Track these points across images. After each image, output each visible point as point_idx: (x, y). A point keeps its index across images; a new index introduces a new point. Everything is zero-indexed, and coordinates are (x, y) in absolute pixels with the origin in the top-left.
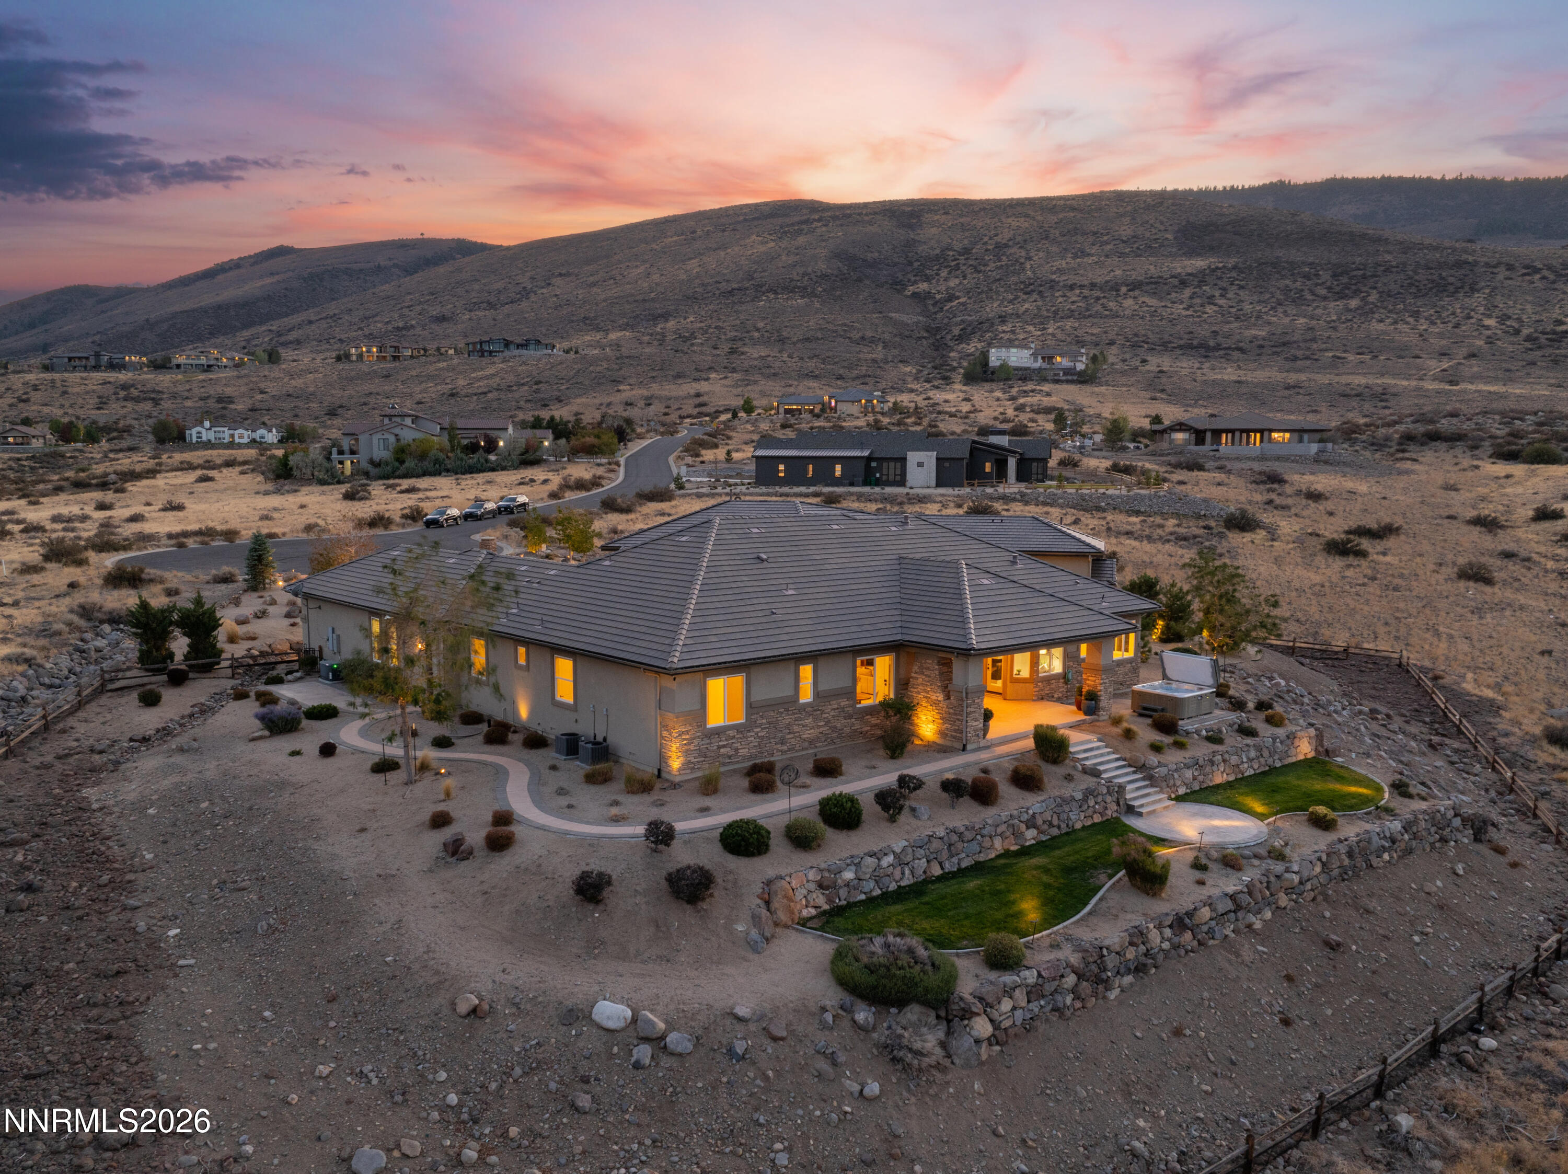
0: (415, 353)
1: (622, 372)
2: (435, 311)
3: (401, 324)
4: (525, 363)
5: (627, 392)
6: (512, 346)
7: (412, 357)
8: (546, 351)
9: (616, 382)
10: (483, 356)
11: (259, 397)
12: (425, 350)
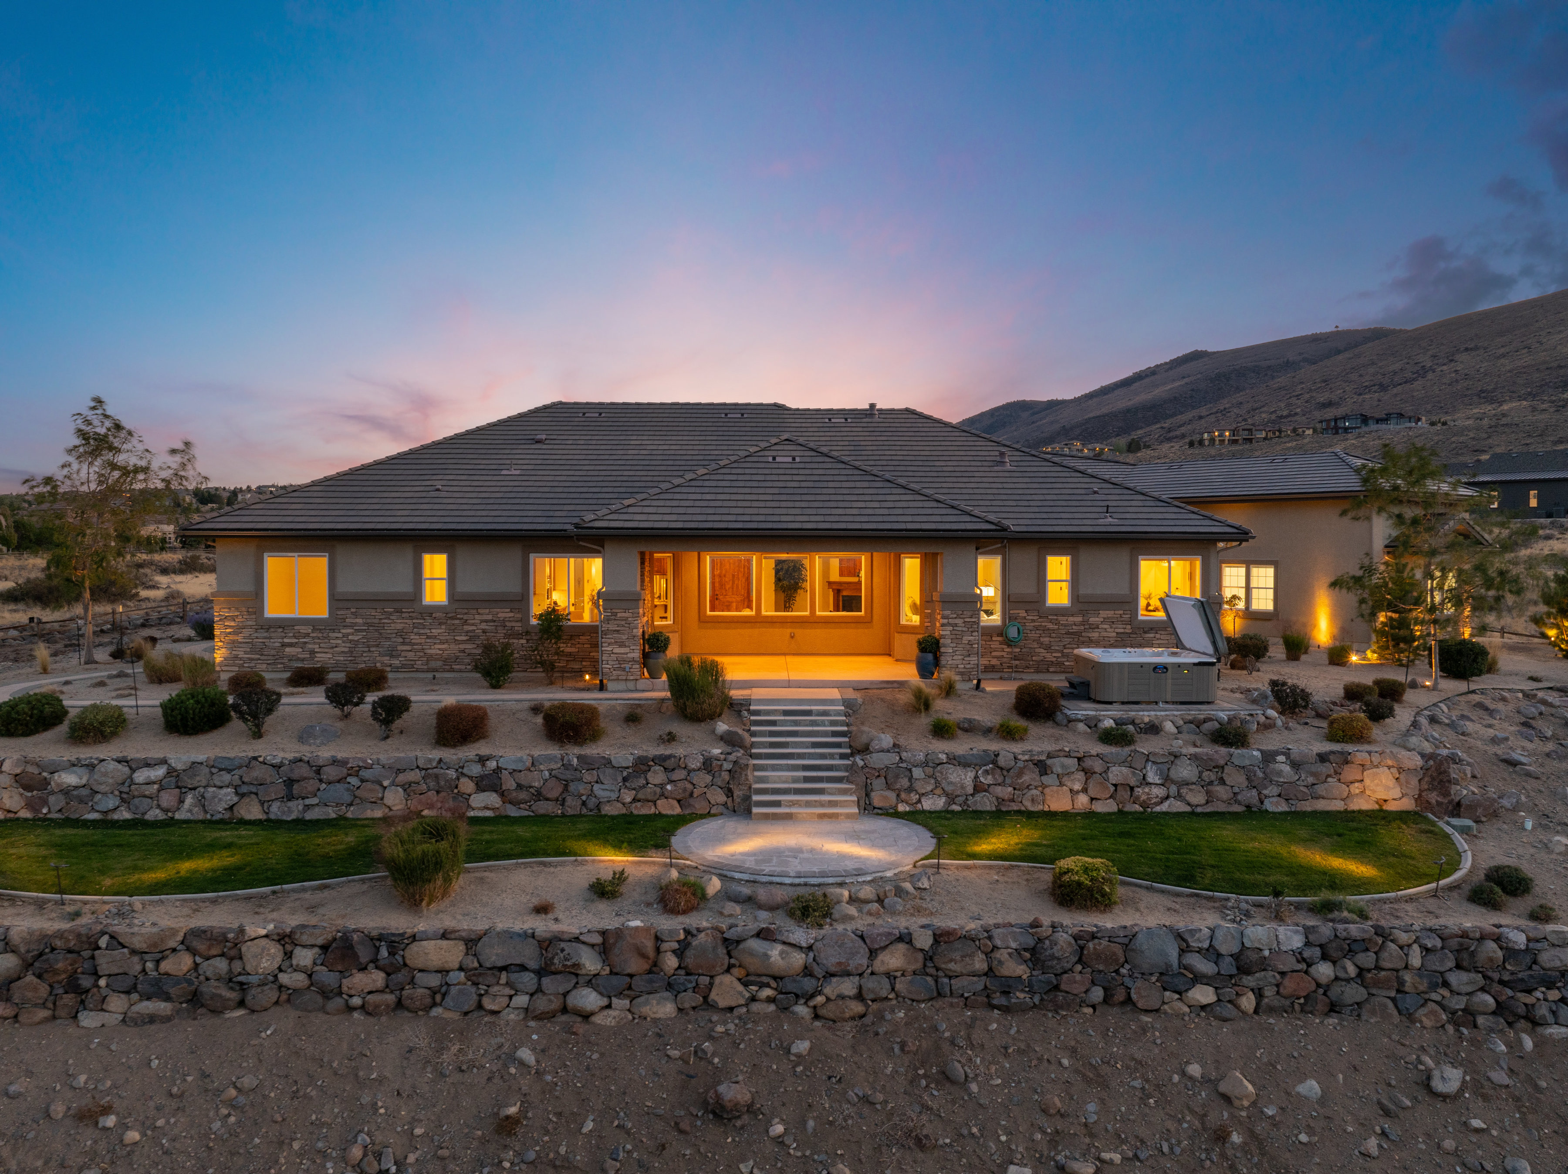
0: (1270, 435)
4: (1379, 437)
6: (1370, 422)
7: (1265, 439)
8: (1408, 425)
10: (1337, 433)
12: (1280, 432)
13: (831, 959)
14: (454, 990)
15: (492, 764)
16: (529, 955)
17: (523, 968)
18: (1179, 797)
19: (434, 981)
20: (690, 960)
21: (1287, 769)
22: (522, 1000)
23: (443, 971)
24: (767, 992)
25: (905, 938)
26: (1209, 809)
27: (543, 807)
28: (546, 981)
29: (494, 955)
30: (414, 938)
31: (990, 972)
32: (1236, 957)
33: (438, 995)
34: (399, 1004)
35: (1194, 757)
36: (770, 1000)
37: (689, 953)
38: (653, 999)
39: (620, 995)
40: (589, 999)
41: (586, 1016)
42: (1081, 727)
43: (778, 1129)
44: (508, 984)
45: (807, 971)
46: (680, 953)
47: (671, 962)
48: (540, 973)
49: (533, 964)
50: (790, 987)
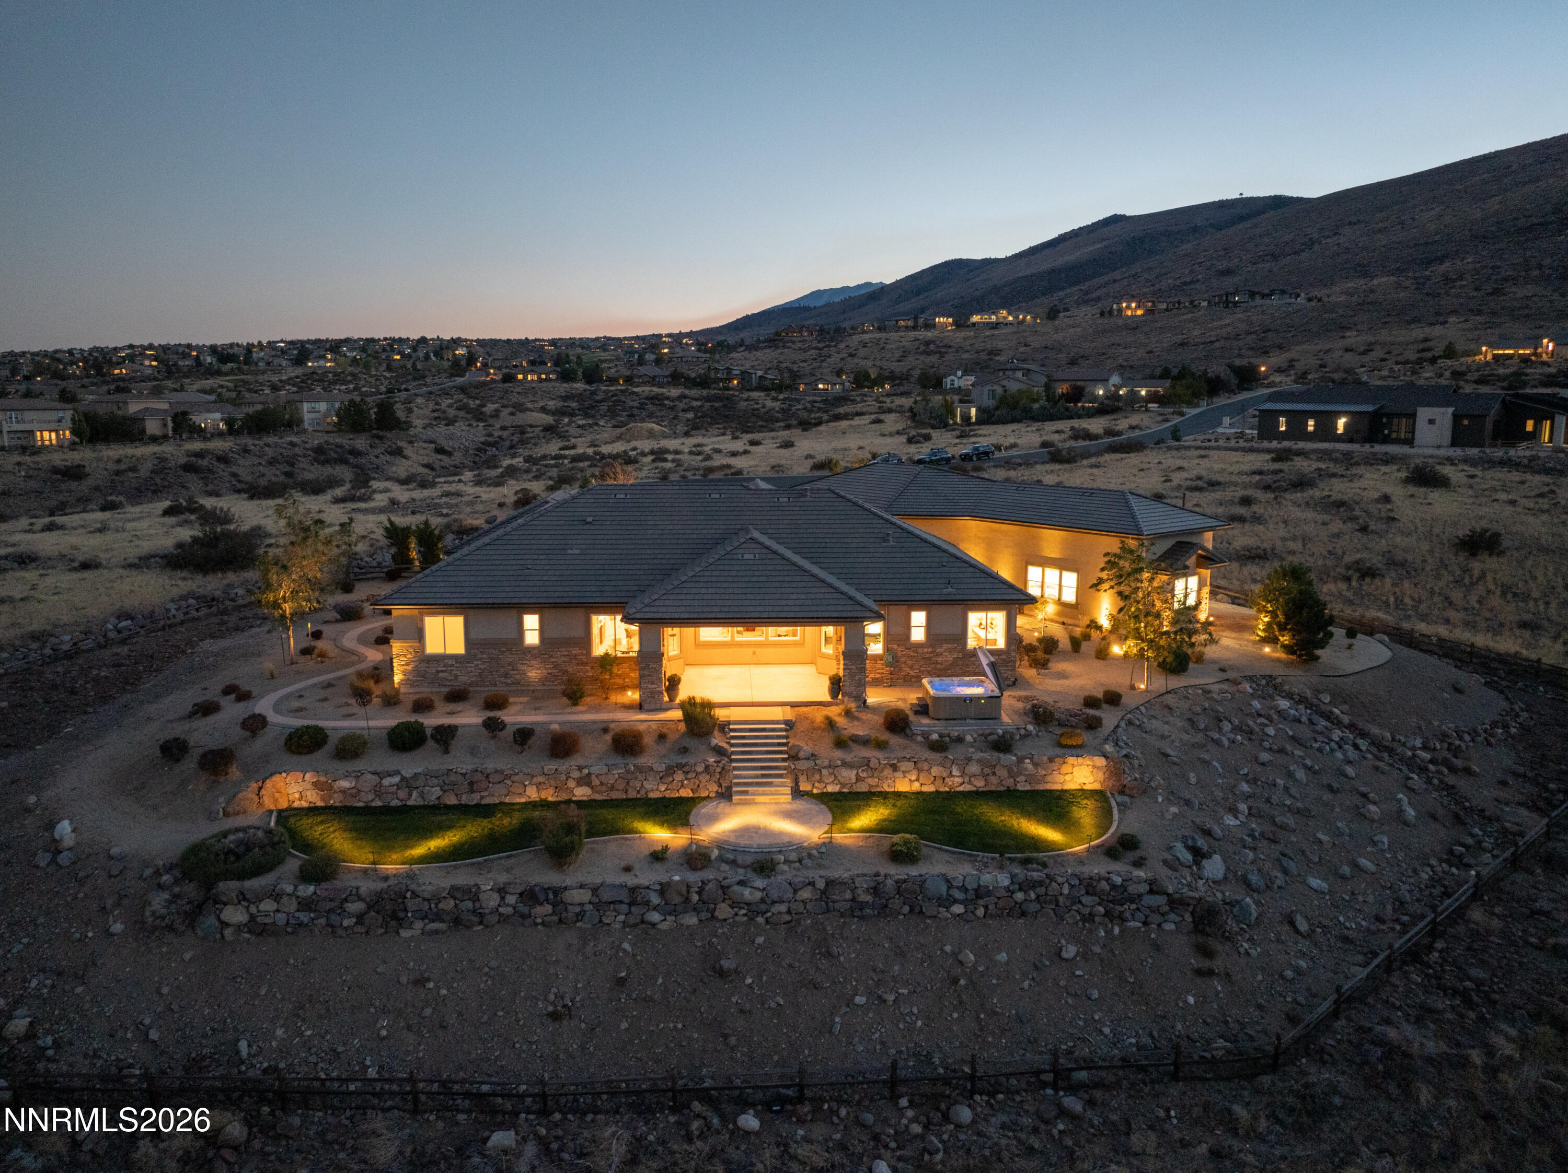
0: (1170, 306)
1: (1356, 318)
2: (1222, 265)
3: (1188, 280)
4: (1263, 313)
5: (1353, 338)
6: (1257, 297)
7: (1167, 310)
8: (1288, 300)
9: (1345, 328)
10: (1227, 307)
11: (1022, 349)
12: (1179, 303)
13: (775, 894)
14: (588, 914)
15: (586, 771)
16: (624, 896)
17: (621, 902)
18: (970, 783)
19: (578, 909)
20: (705, 897)
21: (1030, 766)
22: (621, 918)
23: (582, 905)
24: (743, 912)
25: (812, 884)
26: (986, 789)
27: (616, 795)
28: (633, 909)
29: (606, 896)
30: (565, 888)
31: (853, 900)
32: (976, 890)
33: (580, 916)
34: (561, 921)
35: (979, 761)
36: (745, 915)
37: (704, 893)
38: (687, 916)
39: (670, 914)
40: (655, 917)
41: (654, 925)
42: (919, 738)
43: (749, 981)
44: (615, 910)
45: (763, 901)
46: (699, 893)
47: (695, 898)
48: (630, 904)
49: (627, 901)
50: (754, 908)
